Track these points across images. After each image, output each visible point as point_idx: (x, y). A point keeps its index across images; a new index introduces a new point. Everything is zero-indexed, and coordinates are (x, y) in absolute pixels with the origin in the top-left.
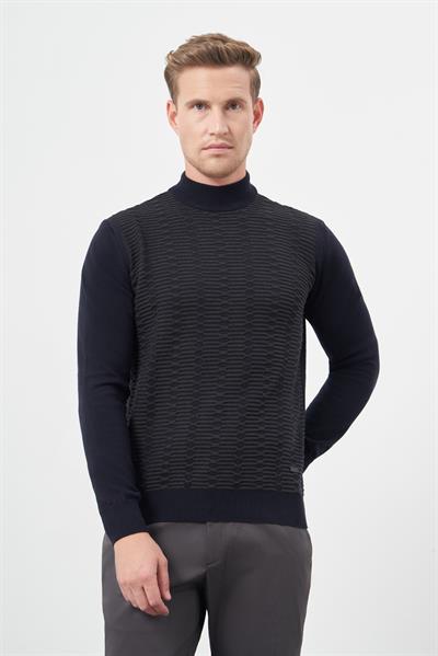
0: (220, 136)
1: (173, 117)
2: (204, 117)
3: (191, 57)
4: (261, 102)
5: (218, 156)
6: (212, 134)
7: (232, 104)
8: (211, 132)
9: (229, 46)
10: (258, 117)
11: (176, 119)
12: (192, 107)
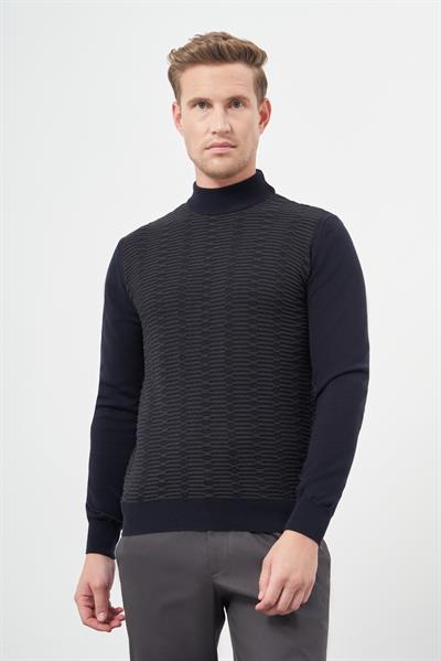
0: (222, 134)
1: (178, 118)
2: (206, 116)
3: (192, 54)
4: (268, 102)
5: (220, 155)
6: (214, 133)
7: (235, 102)
8: (212, 130)
9: (230, 43)
10: (264, 117)
11: (181, 121)
12: (194, 106)
